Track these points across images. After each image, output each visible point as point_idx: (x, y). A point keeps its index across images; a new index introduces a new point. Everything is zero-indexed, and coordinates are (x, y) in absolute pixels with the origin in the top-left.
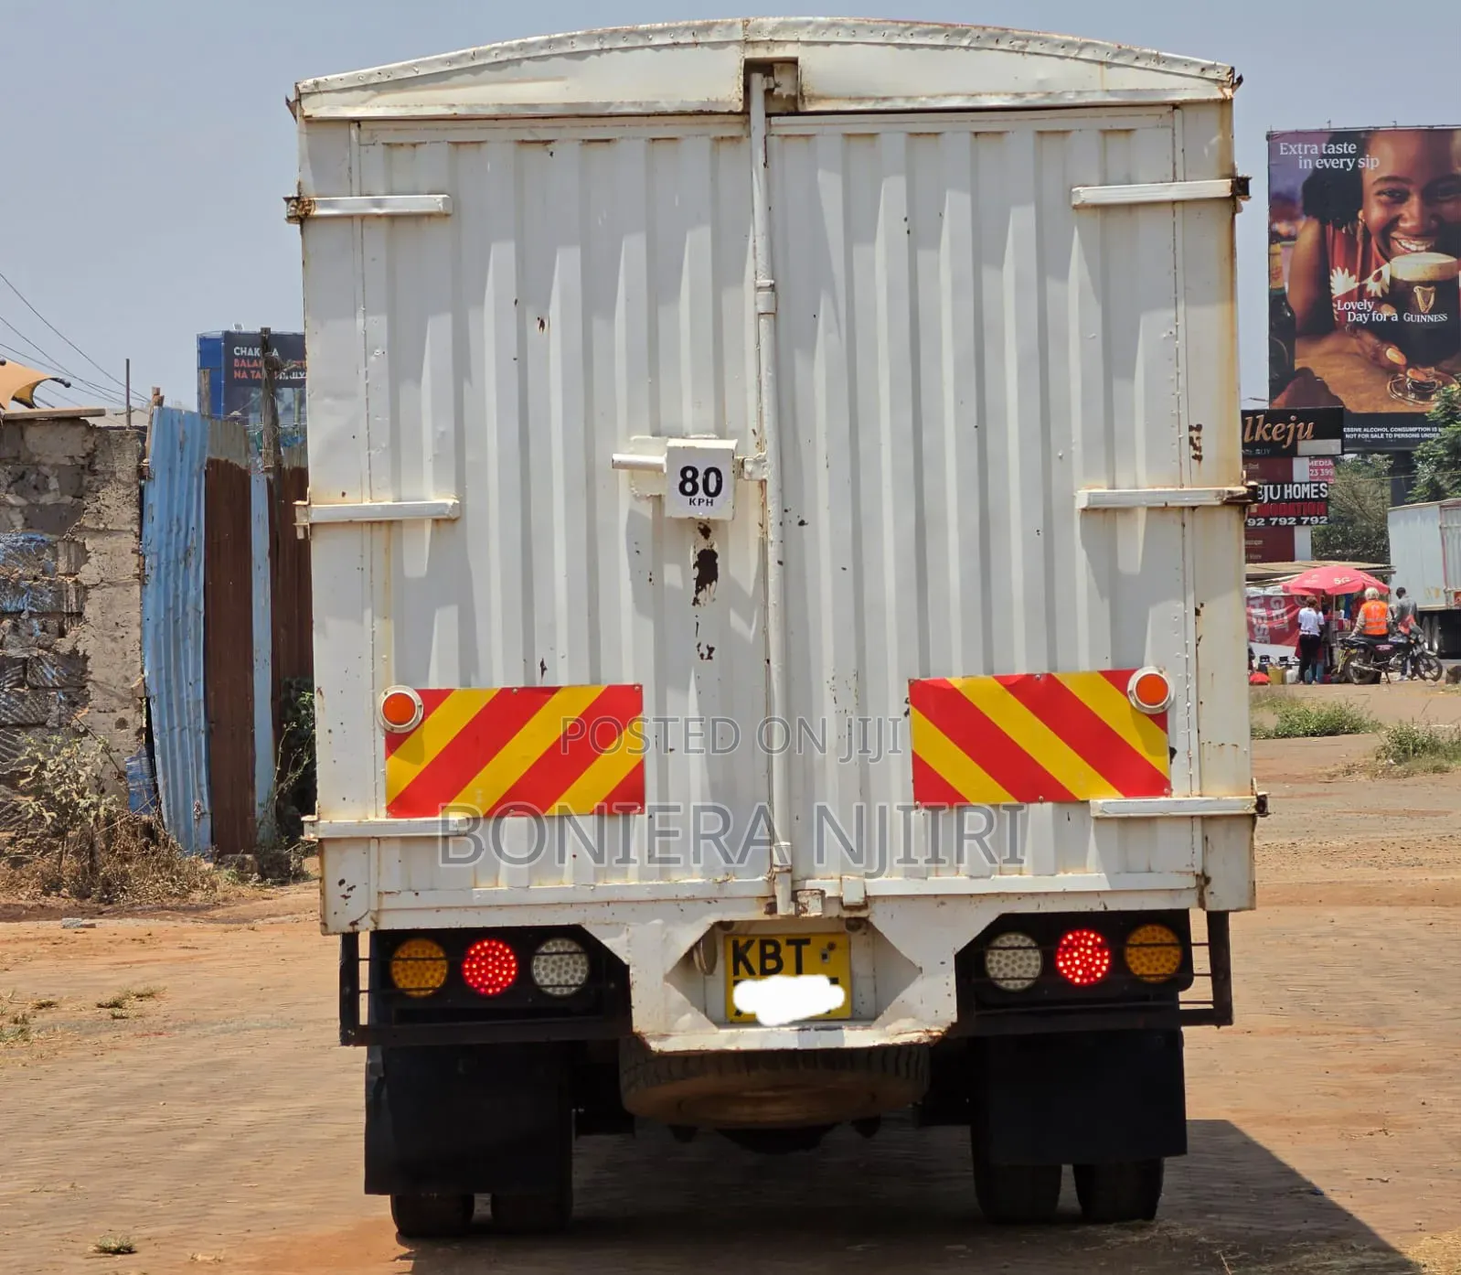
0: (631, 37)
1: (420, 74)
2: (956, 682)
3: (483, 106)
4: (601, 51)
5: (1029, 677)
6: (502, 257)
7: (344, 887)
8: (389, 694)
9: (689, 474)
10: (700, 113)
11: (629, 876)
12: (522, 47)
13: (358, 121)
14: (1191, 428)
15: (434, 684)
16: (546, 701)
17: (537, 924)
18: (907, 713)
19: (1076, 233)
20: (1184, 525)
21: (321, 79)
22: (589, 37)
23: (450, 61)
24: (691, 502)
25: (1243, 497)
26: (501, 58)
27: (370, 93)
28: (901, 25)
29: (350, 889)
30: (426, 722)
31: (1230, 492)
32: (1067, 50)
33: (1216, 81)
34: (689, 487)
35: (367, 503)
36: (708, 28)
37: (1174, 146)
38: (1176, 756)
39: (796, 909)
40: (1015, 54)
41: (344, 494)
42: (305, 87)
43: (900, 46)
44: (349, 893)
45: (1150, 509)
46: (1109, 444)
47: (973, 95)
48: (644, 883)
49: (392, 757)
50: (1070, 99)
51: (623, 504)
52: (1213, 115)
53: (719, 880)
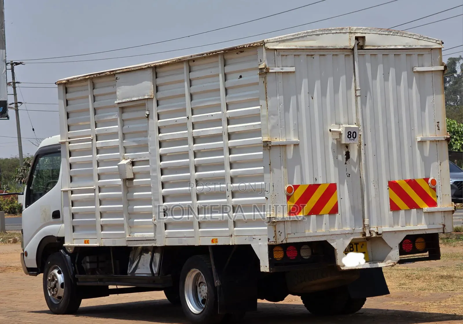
0: (328, 31)
1: (288, 38)
2: (397, 181)
3: (302, 46)
4: (322, 34)
5: (410, 180)
6: (305, 82)
7: (280, 233)
8: (287, 186)
9: (350, 133)
10: (344, 49)
11: (335, 228)
12: (307, 32)
13: (276, 50)
14: (437, 123)
15: (295, 184)
16: (318, 187)
17: (318, 240)
18: (388, 189)
19: (414, 78)
20: (437, 145)
21: (268, 39)
22: (320, 31)
23: (293, 36)
24: (350, 140)
25: (449, 138)
26: (303, 35)
27: (278, 43)
28: (379, 29)
29: (281, 233)
30: (295, 193)
31: (447, 137)
32: (411, 36)
33: (439, 44)
34: (349, 136)
35: (281, 141)
36: (342, 29)
37: (432, 58)
38: (438, 198)
39: (371, 235)
40: (401, 37)
41: (276, 139)
42: (265, 41)
43: (379, 34)
44: (281, 234)
45: (430, 141)
46: (422, 126)
47: (396, 46)
48: (339, 230)
49: (288, 202)
50: (414, 47)
51: (331, 141)
52: (438, 51)
53: (353, 229)
